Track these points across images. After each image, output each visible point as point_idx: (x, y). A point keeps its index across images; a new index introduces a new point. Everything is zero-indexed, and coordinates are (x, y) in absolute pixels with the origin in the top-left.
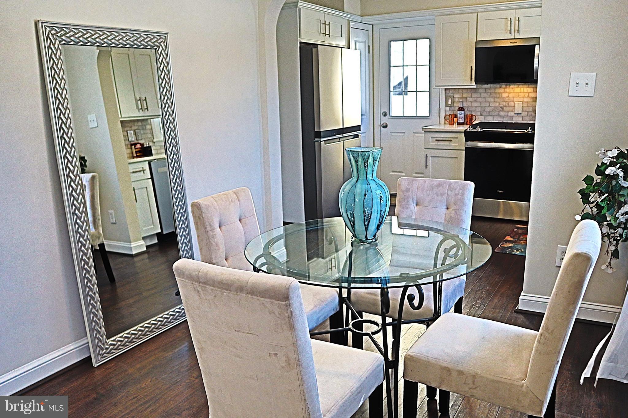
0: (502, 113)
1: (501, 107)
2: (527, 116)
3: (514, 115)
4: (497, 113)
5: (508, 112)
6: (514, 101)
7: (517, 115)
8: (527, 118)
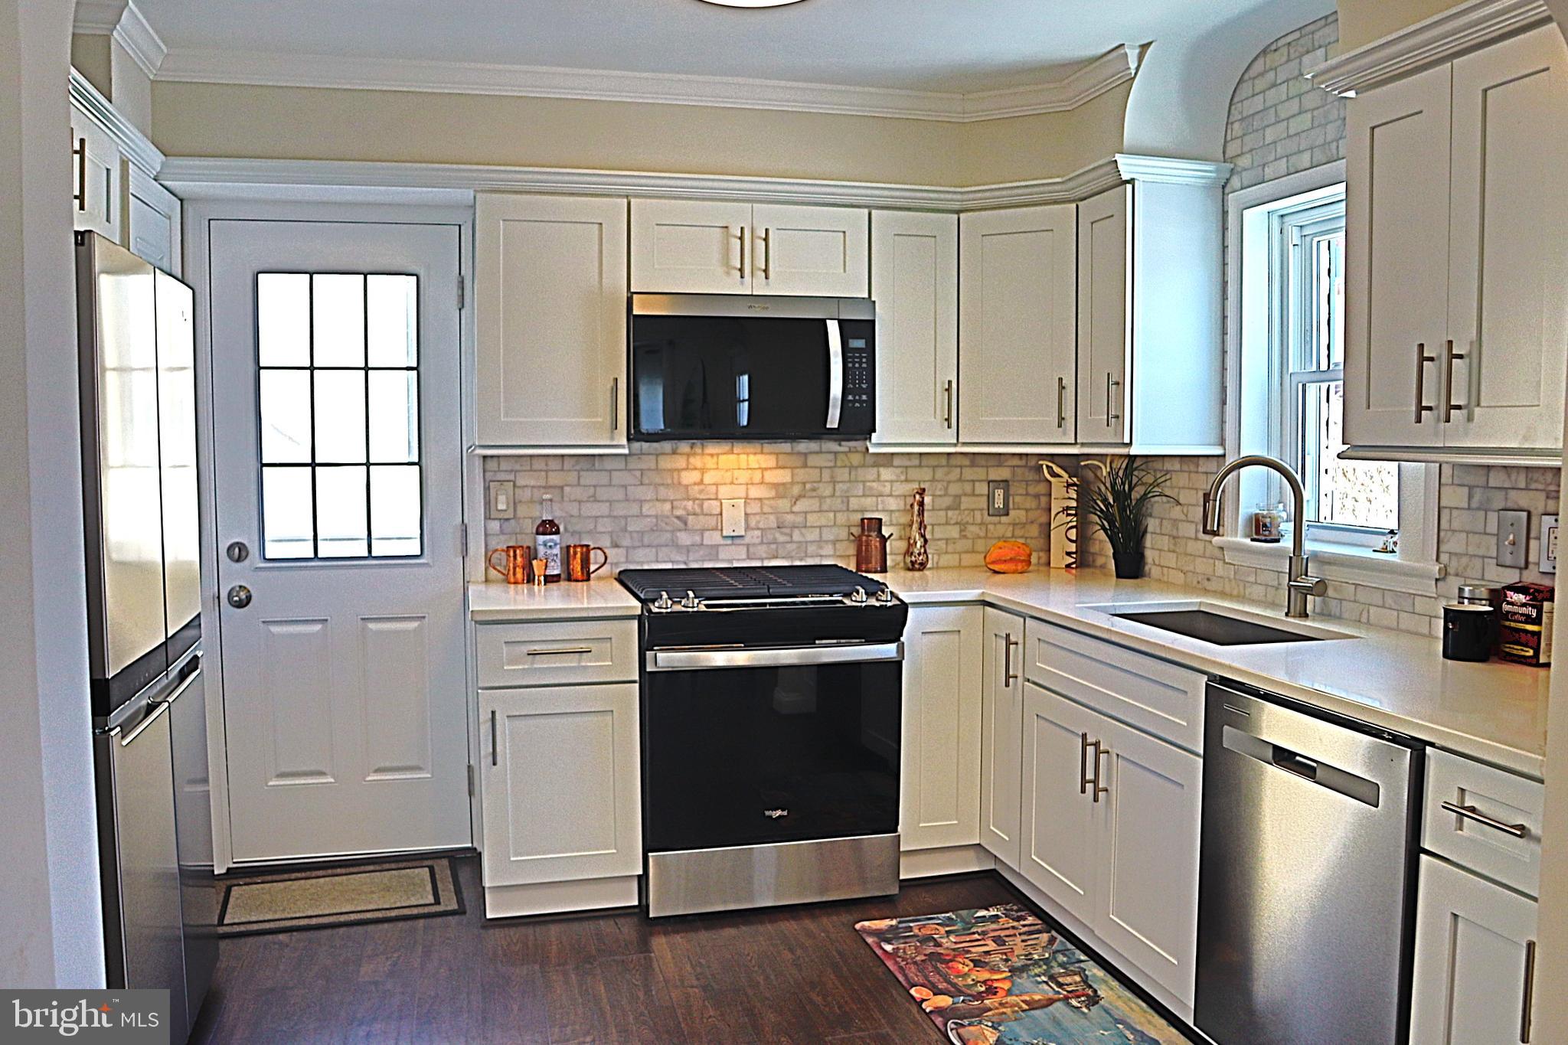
0: (684, 538)
1: (678, 518)
2: (762, 543)
3: (722, 542)
4: (668, 535)
5: (702, 531)
6: (720, 497)
7: (729, 542)
8: (762, 550)
